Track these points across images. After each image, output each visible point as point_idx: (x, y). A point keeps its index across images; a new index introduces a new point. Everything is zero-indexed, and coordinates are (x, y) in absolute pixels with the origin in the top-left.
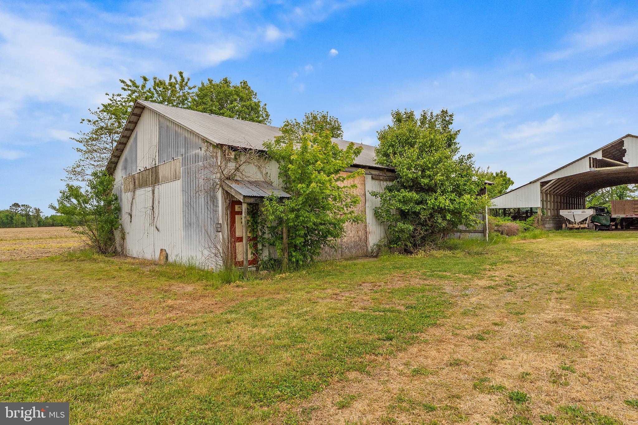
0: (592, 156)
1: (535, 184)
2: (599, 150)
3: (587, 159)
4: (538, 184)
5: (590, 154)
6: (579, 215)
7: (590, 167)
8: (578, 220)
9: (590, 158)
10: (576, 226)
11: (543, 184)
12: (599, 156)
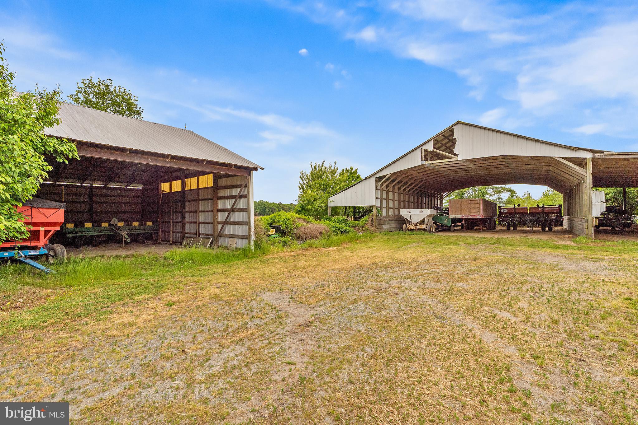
0: (424, 147)
1: (371, 179)
2: (430, 140)
3: (419, 151)
4: (374, 179)
5: (422, 145)
6: (417, 215)
7: (422, 160)
8: (415, 220)
9: (422, 149)
10: (412, 227)
11: (379, 179)
12: (430, 147)
